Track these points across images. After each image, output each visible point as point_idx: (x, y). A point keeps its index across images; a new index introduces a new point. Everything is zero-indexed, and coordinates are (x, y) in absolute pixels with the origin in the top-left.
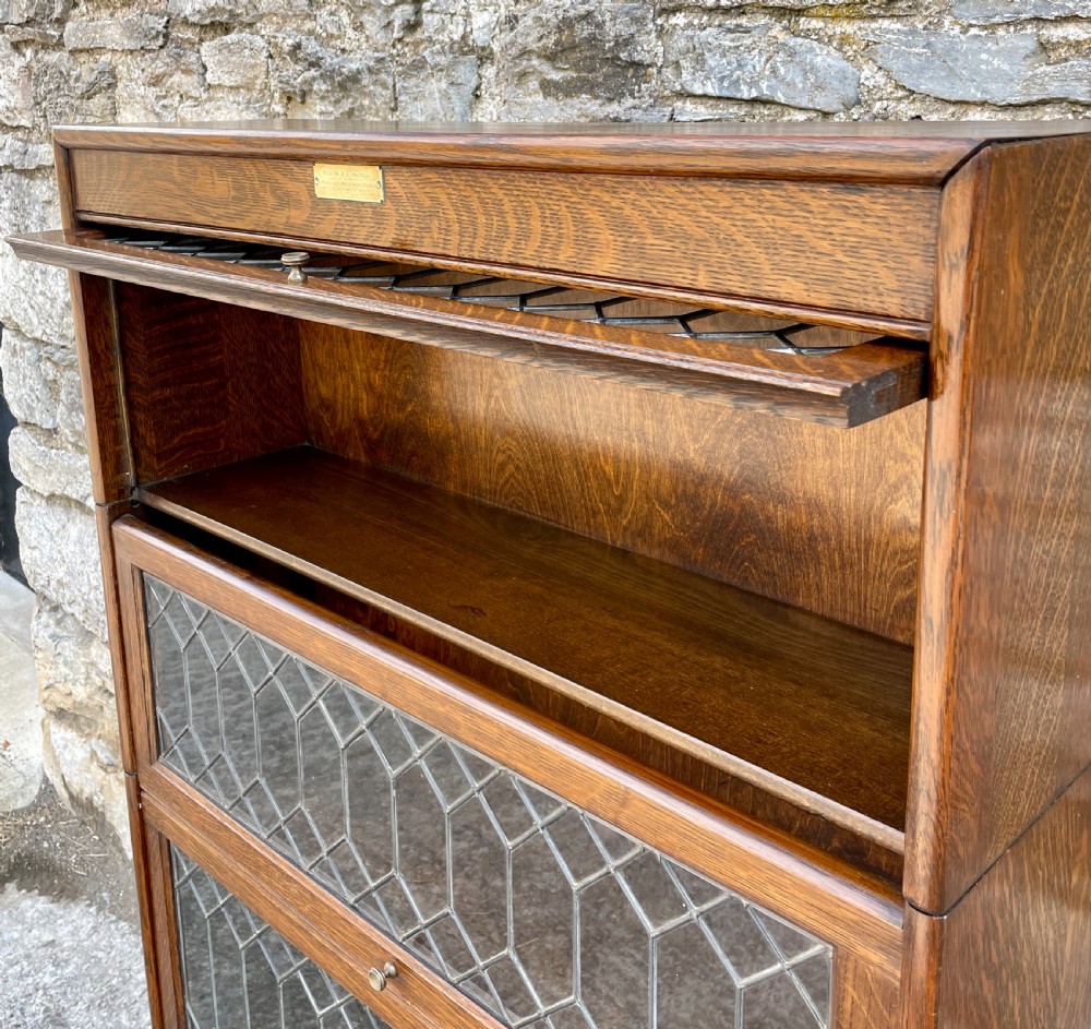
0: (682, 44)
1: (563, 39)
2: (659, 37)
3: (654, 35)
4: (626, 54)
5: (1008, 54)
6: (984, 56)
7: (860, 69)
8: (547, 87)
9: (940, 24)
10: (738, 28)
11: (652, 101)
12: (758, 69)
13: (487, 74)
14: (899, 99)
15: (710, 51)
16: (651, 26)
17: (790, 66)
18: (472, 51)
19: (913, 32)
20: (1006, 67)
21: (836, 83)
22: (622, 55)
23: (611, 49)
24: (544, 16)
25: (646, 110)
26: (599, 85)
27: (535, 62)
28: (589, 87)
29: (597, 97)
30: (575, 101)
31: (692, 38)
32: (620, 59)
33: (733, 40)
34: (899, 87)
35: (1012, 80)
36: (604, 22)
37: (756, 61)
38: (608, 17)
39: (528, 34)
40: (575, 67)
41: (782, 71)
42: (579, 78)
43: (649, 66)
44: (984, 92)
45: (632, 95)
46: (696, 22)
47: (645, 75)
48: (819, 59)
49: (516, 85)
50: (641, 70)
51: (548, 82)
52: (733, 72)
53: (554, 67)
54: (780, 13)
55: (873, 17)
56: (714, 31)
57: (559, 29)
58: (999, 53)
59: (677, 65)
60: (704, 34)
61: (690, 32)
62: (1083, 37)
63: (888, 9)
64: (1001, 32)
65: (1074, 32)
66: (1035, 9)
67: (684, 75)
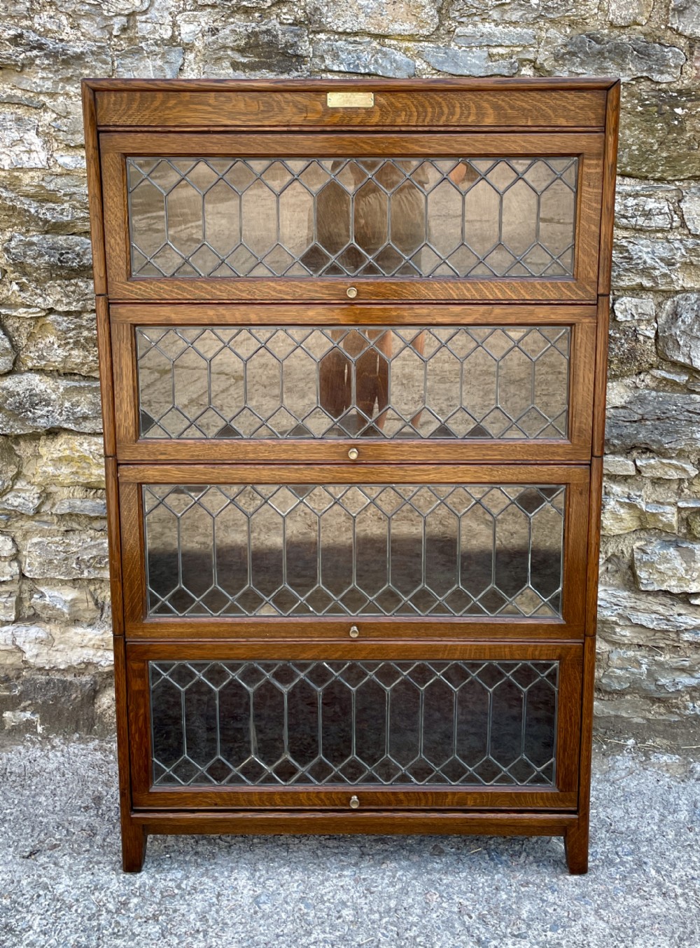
0: (325, 47)
1: (251, 42)
2: (310, 44)
3: (308, 43)
4: (291, 51)
5: (479, 58)
6: (469, 58)
7: (415, 61)
8: (235, 66)
9: (450, 45)
10: (355, 42)
11: (308, 73)
12: (368, 60)
13: (188, 58)
14: (433, 74)
15: (342, 51)
16: (306, 38)
17: (384, 59)
18: (179, 45)
19: (439, 47)
20: (477, 62)
21: (405, 67)
22: (289, 51)
23: (282, 48)
24: (238, 30)
25: (306, 77)
26: (274, 65)
27: (229, 52)
28: (270, 67)
29: (273, 71)
30: (258, 72)
31: (331, 45)
32: (288, 53)
33: (353, 47)
34: (433, 69)
35: (480, 67)
36: (278, 35)
38: (280, 32)
39: (227, 38)
40: (258, 56)
41: (380, 61)
42: (260, 62)
43: (306, 57)
44: (470, 72)
45: (297, 70)
46: (332, 38)
47: (303, 61)
48: (397, 57)
49: (213, 64)
50: (300, 58)
51: (237, 63)
52: (355, 61)
53: (243, 56)
54: (376, 36)
55: (420, 41)
56: (343, 43)
57: (248, 37)
58: (474, 57)
59: (322, 57)
60: (337, 44)
61: (329, 42)
62: (504, 52)
63: (427, 38)
64: (474, 49)
65: (501, 50)
66: (487, 43)
67: (327, 62)
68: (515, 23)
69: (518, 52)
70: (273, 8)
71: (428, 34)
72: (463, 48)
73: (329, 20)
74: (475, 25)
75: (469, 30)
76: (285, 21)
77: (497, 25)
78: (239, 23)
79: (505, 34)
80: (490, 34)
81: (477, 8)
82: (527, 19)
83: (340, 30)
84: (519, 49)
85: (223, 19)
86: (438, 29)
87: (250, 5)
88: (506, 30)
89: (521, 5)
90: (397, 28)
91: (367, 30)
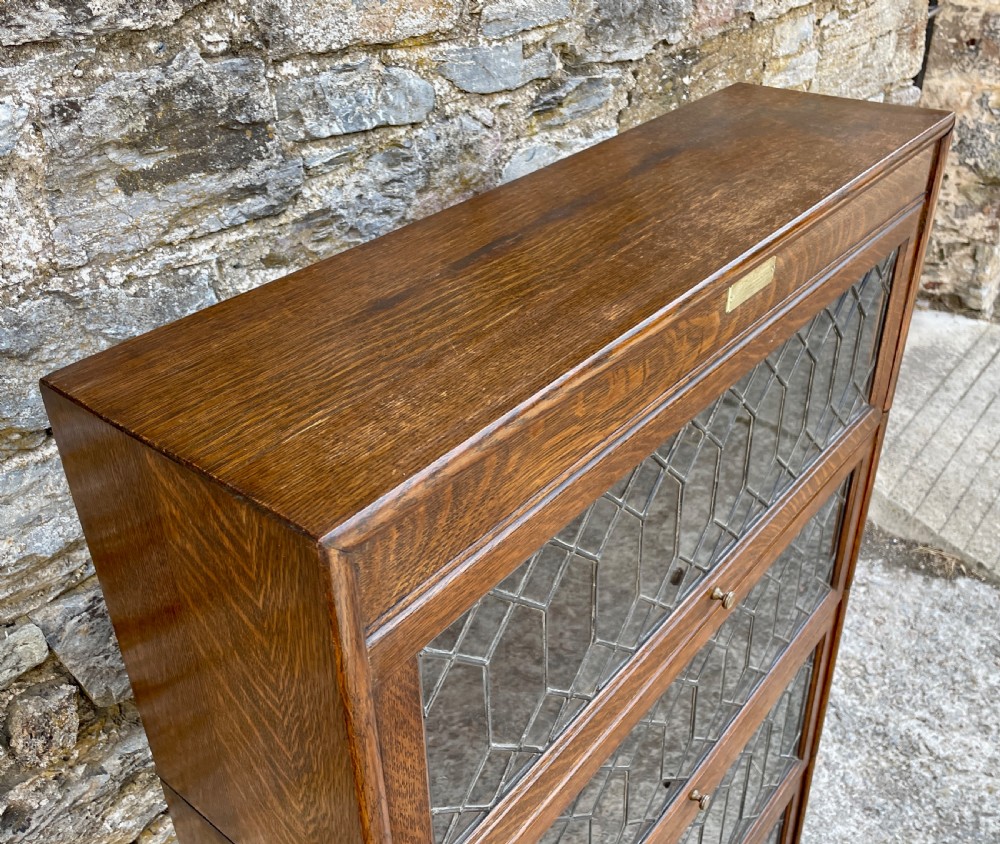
0: (302, 93)
2: (271, 92)
3: (267, 90)
4: (244, 116)
5: (513, 55)
6: (502, 60)
7: (433, 83)
8: (129, 182)
9: (477, 42)
10: (346, 68)
11: (280, 157)
12: (373, 101)
14: (457, 100)
15: (330, 93)
16: (264, 81)
17: (396, 93)
19: (463, 49)
20: (513, 65)
22: (238, 118)
23: (224, 116)
24: (125, 95)
25: (278, 168)
26: (214, 158)
27: (113, 155)
28: (204, 165)
30: (181, 184)
31: (312, 85)
32: (237, 123)
33: (345, 80)
34: (461, 91)
35: (517, 72)
36: (210, 87)
37: (370, 95)
38: (213, 79)
39: (103, 122)
40: (177, 145)
41: (391, 97)
42: (183, 158)
43: (269, 122)
44: (505, 83)
45: (260, 157)
46: (308, 68)
47: (266, 132)
48: (412, 82)
49: (75, 194)
50: (260, 128)
51: (132, 174)
52: (353, 108)
53: (143, 155)
54: (376, 48)
55: (440, 43)
56: (329, 73)
57: (151, 106)
58: (508, 56)
59: (297, 115)
60: (320, 79)
61: (304, 80)
62: (539, 38)
63: (448, 35)
64: (508, 42)
65: (536, 36)
66: (522, 26)
67: (308, 122)
69: (553, 34)
70: (186, 23)
71: (449, 26)
72: (495, 44)
73: (299, 29)
76: (212, 48)
78: (124, 76)
83: (321, 48)
84: (554, 29)
85: (79, 73)
87: (140, 26)
90: (407, 24)
91: (364, 38)
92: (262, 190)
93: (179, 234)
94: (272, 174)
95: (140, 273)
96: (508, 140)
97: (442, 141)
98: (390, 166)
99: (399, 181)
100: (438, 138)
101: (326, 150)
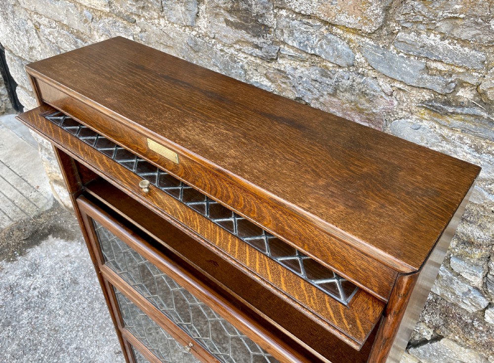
0: (284, 23)
1: (235, 6)
2: (275, 17)
3: (273, 16)
4: (261, 20)
5: (414, 67)
6: (404, 65)
7: (355, 54)
8: (227, 22)
9: (389, 47)
10: (308, 23)
11: (271, 42)
12: (315, 43)
13: (201, 8)
14: (369, 70)
15: (296, 30)
16: (272, 12)
17: (328, 46)
19: (378, 47)
20: (412, 72)
21: (345, 57)
22: (259, 20)
23: (254, 16)
25: (269, 45)
26: (249, 29)
27: (222, 11)
28: (246, 29)
29: (249, 33)
30: (239, 31)
31: (289, 23)
32: (258, 22)
33: (305, 28)
34: (369, 65)
35: (413, 77)
36: (252, 5)
37: (314, 40)
40: (240, 18)
41: (325, 47)
42: (241, 23)
43: (270, 28)
44: (402, 78)
45: (263, 37)
46: (291, 16)
47: (269, 30)
48: (340, 46)
49: (214, 17)
50: (267, 28)
51: (228, 20)
52: (305, 41)
53: (230, 16)
54: (326, 23)
55: (363, 36)
56: (298, 22)
57: (233, 2)
58: (409, 66)
59: (282, 31)
60: (294, 22)
61: (288, 20)
62: (443, 69)
63: (369, 35)
64: (412, 58)
65: (440, 66)
66: (427, 54)
67: (285, 36)
68: (464, 42)
69: (459, 72)
71: (369, 31)
72: (401, 54)
74: (418, 34)
75: (412, 37)
77: (443, 39)
79: (450, 51)
80: (432, 46)
81: (425, 16)
82: (480, 39)
83: (297, 10)
84: (461, 70)
86: (381, 28)
88: (451, 47)
89: (477, 24)
90: (343, 19)
91: (318, 15)
92: (260, 48)
93: (238, 47)
94: (265, 46)
95: (226, 51)
96: (402, 109)
97: (349, 81)
98: (322, 75)
99: (320, 83)
100: (348, 79)
101: (291, 51)
